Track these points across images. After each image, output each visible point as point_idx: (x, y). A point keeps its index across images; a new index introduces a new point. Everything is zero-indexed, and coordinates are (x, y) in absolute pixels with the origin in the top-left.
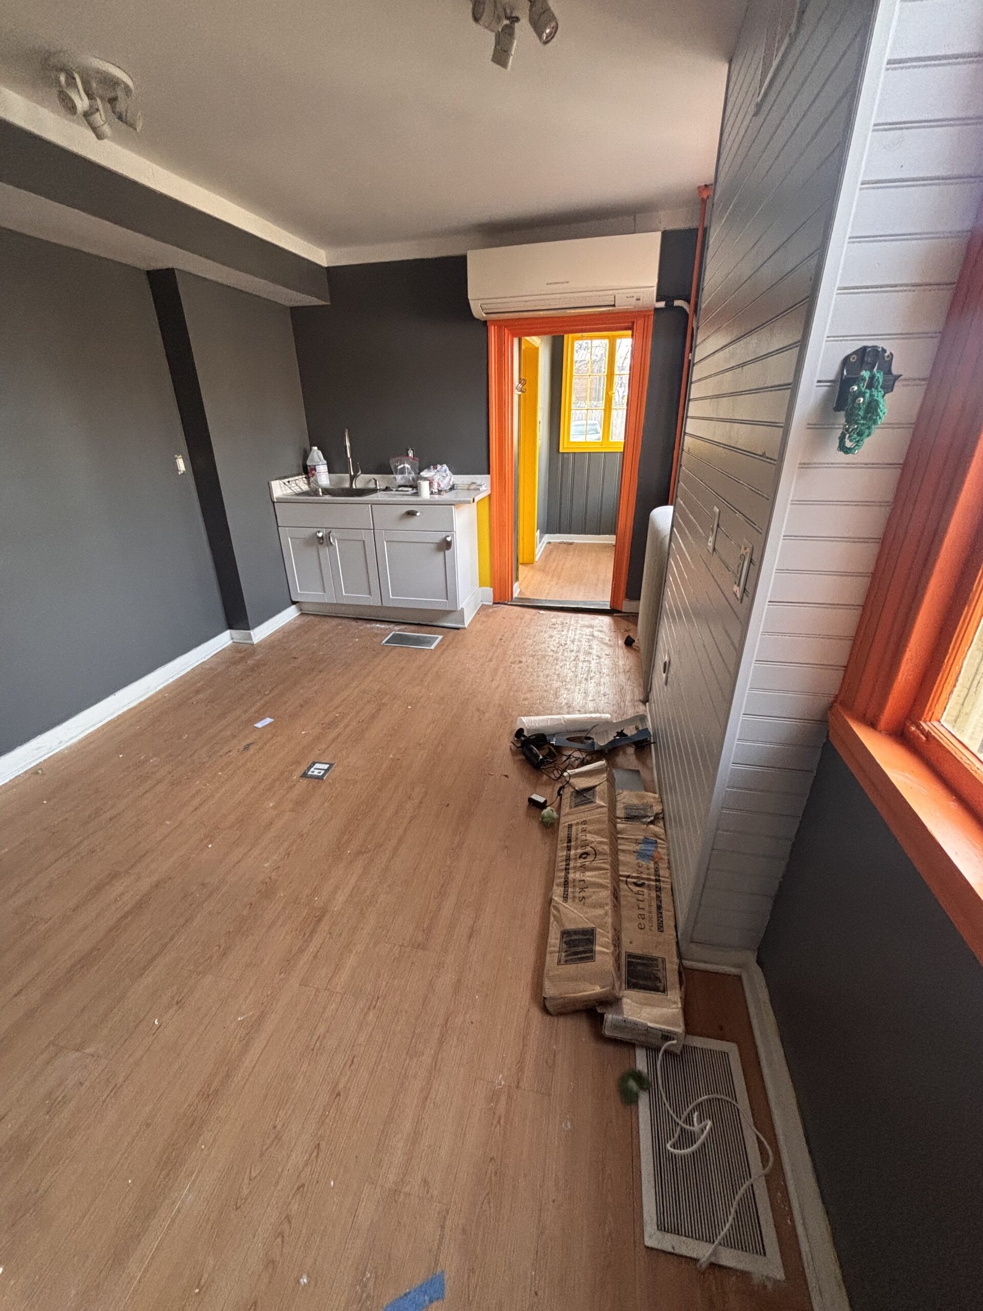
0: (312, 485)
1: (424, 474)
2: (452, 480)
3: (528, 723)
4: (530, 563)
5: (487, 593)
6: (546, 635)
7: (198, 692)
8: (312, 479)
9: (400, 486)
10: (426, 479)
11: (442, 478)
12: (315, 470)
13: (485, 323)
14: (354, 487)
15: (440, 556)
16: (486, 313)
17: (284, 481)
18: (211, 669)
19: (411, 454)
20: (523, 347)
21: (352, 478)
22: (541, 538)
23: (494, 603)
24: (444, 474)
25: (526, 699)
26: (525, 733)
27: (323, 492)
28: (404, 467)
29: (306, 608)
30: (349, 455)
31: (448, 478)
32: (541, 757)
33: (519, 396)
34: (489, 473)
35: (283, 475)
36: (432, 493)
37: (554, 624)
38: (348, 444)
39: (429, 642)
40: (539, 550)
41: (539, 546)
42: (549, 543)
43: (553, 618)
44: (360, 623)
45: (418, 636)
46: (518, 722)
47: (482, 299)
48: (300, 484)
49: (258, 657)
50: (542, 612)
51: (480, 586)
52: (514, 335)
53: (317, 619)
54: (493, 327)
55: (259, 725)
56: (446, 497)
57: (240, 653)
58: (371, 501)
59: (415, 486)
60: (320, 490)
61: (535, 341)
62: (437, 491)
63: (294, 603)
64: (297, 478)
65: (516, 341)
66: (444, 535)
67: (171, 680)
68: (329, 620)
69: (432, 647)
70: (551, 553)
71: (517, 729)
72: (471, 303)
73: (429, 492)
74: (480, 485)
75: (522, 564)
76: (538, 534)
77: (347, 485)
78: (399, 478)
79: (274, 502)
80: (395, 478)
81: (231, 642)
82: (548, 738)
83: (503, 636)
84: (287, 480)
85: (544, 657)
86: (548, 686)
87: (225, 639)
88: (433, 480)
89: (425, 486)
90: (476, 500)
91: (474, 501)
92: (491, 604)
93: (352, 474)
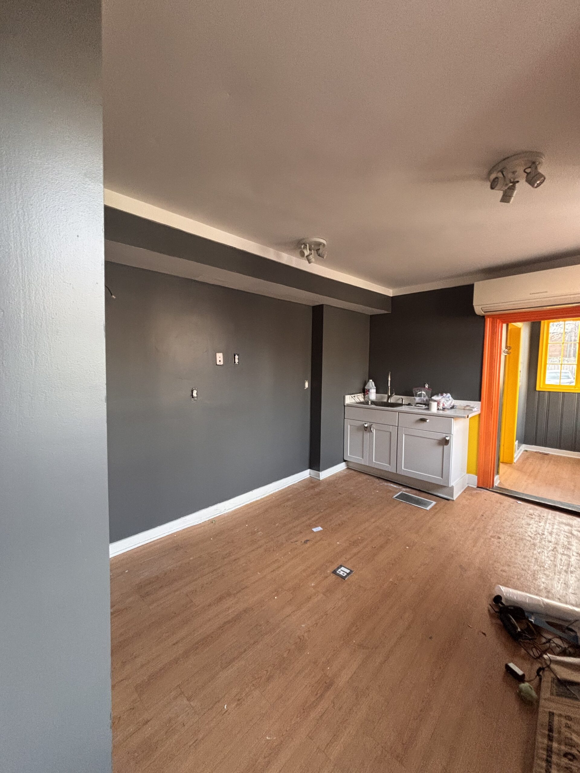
0: (366, 399)
1: (434, 398)
2: (453, 402)
3: (507, 593)
4: (509, 463)
5: (473, 480)
6: (523, 522)
7: (288, 500)
8: (366, 396)
9: (417, 404)
10: (435, 401)
11: (446, 401)
12: (369, 391)
13: (483, 317)
14: (389, 402)
15: (441, 448)
16: (484, 312)
17: (352, 396)
18: (296, 488)
19: (427, 386)
20: (509, 328)
21: (389, 397)
22: (519, 446)
23: (478, 487)
24: (448, 399)
25: (504, 571)
26: (503, 601)
27: (371, 403)
28: (421, 394)
29: (351, 465)
30: (389, 385)
31: (450, 402)
32: (519, 630)
33: (506, 356)
34: (480, 400)
35: (352, 393)
36: (438, 409)
37: (531, 515)
38: (389, 379)
39: (426, 504)
40: (518, 455)
41: (517, 452)
42: (526, 451)
43: (530, 509)
44: (381, 481)
45: (418, 499)
46: (496, 588)
47: (482, 305)
48: (360, 398)
49: (321, 488)
50: (519, 502)
51: (468, 473)
52: (503, 322)
53: (356, 473)
54: (488, 319)
55: (315, 530)
56: (448, 413)
57: (312, 483)
58: (399, 410)
59: (427, 405)
60: (370, 402)
61: (519, 325)
62: (442, 408)
63: (345, 461)
64: (359, 395)
65: (504, 326)
66: (444, 435)
67: (277, 490)
68: (363, 475)
69: (428, 508)
70: (528, 458)
71: (496, 595)
72: (475, 307)
73: (436, 409)
74: (473, 408)
75: (503, 463)
76: (516, 443)
77: (385, 400)
78: (417, 399)
79: (345, 406)
80: (415, 399)
81: (309, 476)
82: (526, 614)
83: (484, 513)
84: (354, 395)
85: (522, 539)
86: (526, 566)
87: (306, 474)
88: (440, 402)
89: (434, 406)
90: (469, 417)
91: (468, 417)
92: (475, 487)
93: (389, 394)
